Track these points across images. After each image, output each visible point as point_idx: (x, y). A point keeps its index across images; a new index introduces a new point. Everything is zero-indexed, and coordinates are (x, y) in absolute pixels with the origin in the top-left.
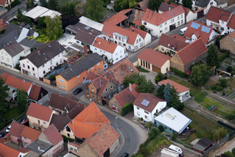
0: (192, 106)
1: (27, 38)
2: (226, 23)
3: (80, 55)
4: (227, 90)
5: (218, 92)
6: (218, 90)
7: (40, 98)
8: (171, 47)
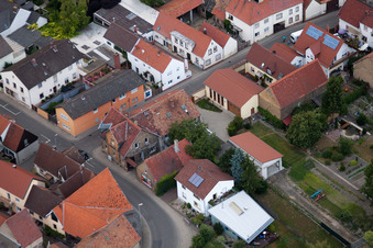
0: (282, 186)
1: (26, 26)
2: (370, 30)
3: (106, 69)
4: (350, 160)
5: (333, 164)
6: (334, 160)
7: (21, 147)
8: (265, 69)
